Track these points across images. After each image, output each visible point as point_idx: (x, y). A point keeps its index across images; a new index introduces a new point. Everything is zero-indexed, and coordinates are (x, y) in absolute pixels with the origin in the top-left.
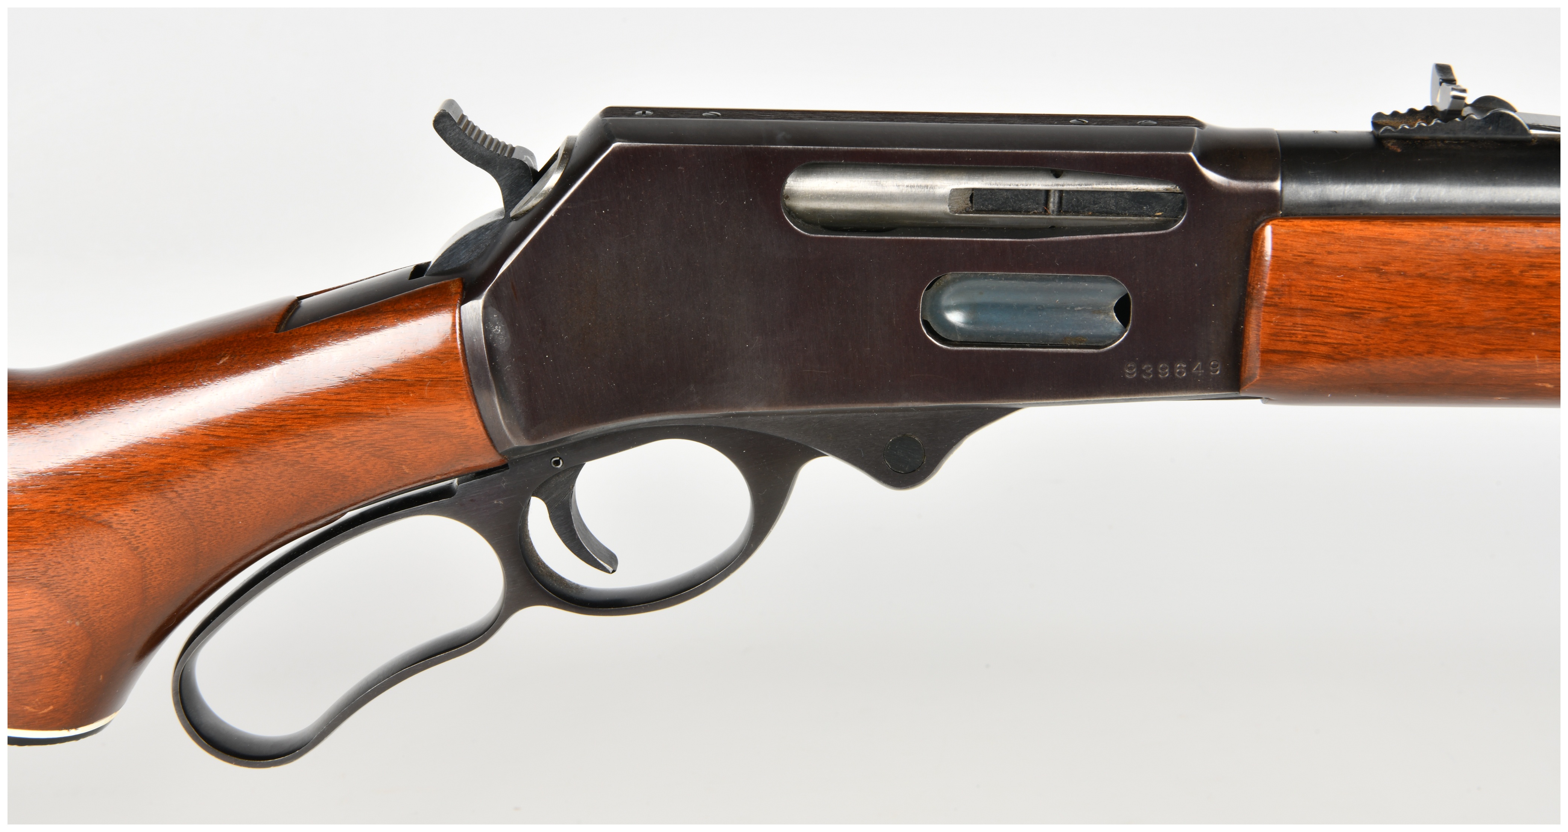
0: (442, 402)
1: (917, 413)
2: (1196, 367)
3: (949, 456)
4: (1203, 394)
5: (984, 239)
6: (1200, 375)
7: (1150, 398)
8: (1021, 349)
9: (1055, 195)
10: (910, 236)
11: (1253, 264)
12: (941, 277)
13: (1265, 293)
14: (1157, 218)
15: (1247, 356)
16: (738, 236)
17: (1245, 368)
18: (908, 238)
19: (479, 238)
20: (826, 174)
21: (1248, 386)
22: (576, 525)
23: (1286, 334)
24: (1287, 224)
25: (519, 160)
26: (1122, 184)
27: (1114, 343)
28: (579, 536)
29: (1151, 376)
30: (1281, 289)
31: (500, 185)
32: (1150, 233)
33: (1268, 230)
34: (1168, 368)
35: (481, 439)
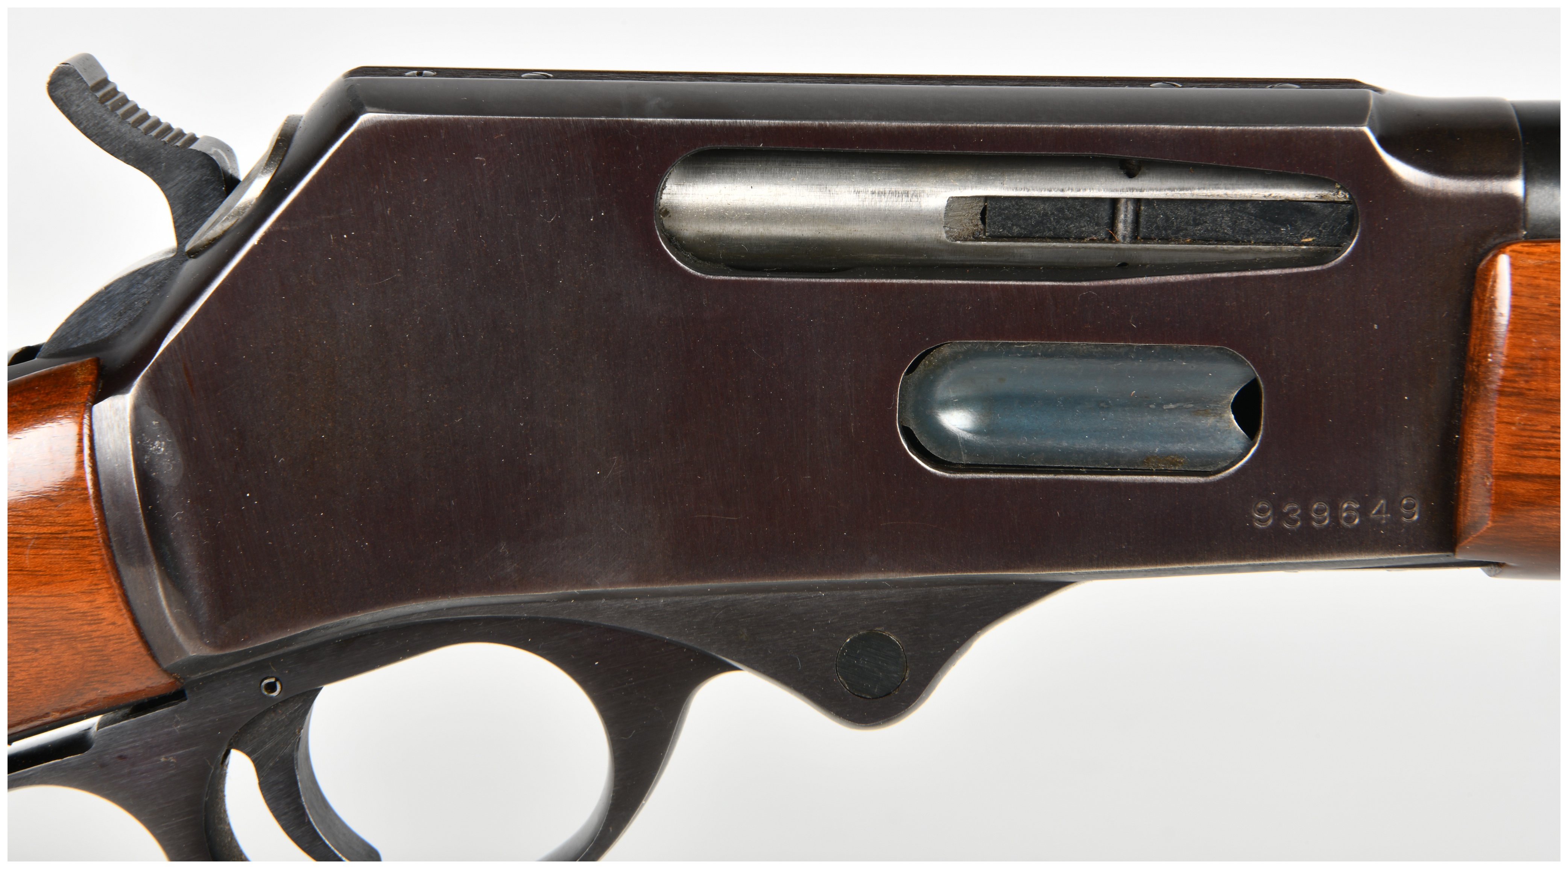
0: (56, 575)
1: (893, 591)
2: (1377, 508)
3: (948, 668)
4: (1389, 556)
5: (1006, 283)
6: (1384, 522)
7: (1297, 563)
8: (1071, 477)
9: (1126, 208)
10: (878, 278)
11: (1476, 323)
12: (931, 350)
13: (1501, 371)
14: (1304, 247)
15: (1469, 486)
16: (581, 278)
17: (1466, 507)
18: (875, 281)
19: (133, 291)
20: (733, 174)
21: (1470, 539)
22: (306, 799)
23: (1539, 445)
24: (1538, 250)
25: (200, 152)
26: (1243, 188)
27: (1234, 465)
28: (310, 817)
29: (1299, 523)
30: (1530, 366)
31: (168, 197)
32: (1295, 270)
33: (1503, 263)
34: (1328, 511)
35: (128, 643)
